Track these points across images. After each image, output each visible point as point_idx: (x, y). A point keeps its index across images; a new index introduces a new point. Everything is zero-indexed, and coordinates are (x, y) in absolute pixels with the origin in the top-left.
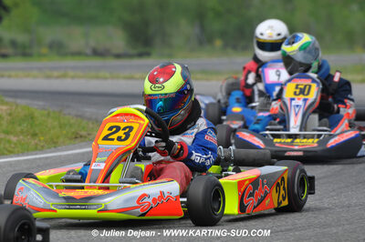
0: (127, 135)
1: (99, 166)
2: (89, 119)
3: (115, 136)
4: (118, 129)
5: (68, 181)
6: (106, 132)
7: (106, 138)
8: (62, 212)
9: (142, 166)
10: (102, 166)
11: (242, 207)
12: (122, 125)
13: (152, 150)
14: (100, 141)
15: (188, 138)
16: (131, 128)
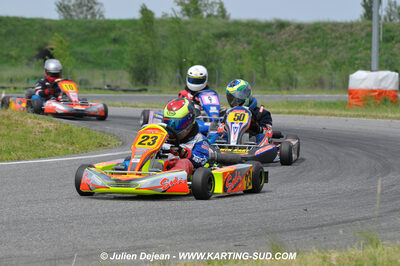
0: (154, 142)
1: (136, 160)
2: (109, 134)
3: (146, 142)
4: (148, 137)
5: (117, 169)
6: (140, 139)
7: (140, 143)
8: (113, 189)
9: (162, 162)
10: (138, 161)
11: (225, 189)
12: (151, 136)
13: (168, 151)
14: (137, 145)
15: (190, 146)
16: (156, 138)
